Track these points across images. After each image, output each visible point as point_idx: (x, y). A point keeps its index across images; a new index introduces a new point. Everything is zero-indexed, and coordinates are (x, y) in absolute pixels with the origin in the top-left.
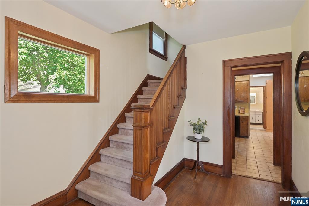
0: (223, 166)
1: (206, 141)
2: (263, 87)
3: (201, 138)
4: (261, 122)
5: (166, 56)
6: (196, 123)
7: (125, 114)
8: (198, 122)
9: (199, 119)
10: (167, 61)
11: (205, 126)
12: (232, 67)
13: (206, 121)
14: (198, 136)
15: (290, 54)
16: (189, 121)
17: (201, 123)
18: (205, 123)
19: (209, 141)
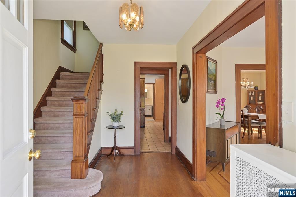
0: (134, 147)
1: (123, 128)
2: (153, 84)
3: (118, 126)
4: (151, 114)
5: (75, 47)
6: (114, 114)
7: (41, 108)
8: (115, 112)
9: (116, 110)
10: (75, 53)
11: (121, 116)
12: (140, 68)
13: (122, 112)
14: (116, 125)
15: (175, 63)
16: (107, 112)
17: (117, 113)
18: (121, 113)
19: (124, 128)
